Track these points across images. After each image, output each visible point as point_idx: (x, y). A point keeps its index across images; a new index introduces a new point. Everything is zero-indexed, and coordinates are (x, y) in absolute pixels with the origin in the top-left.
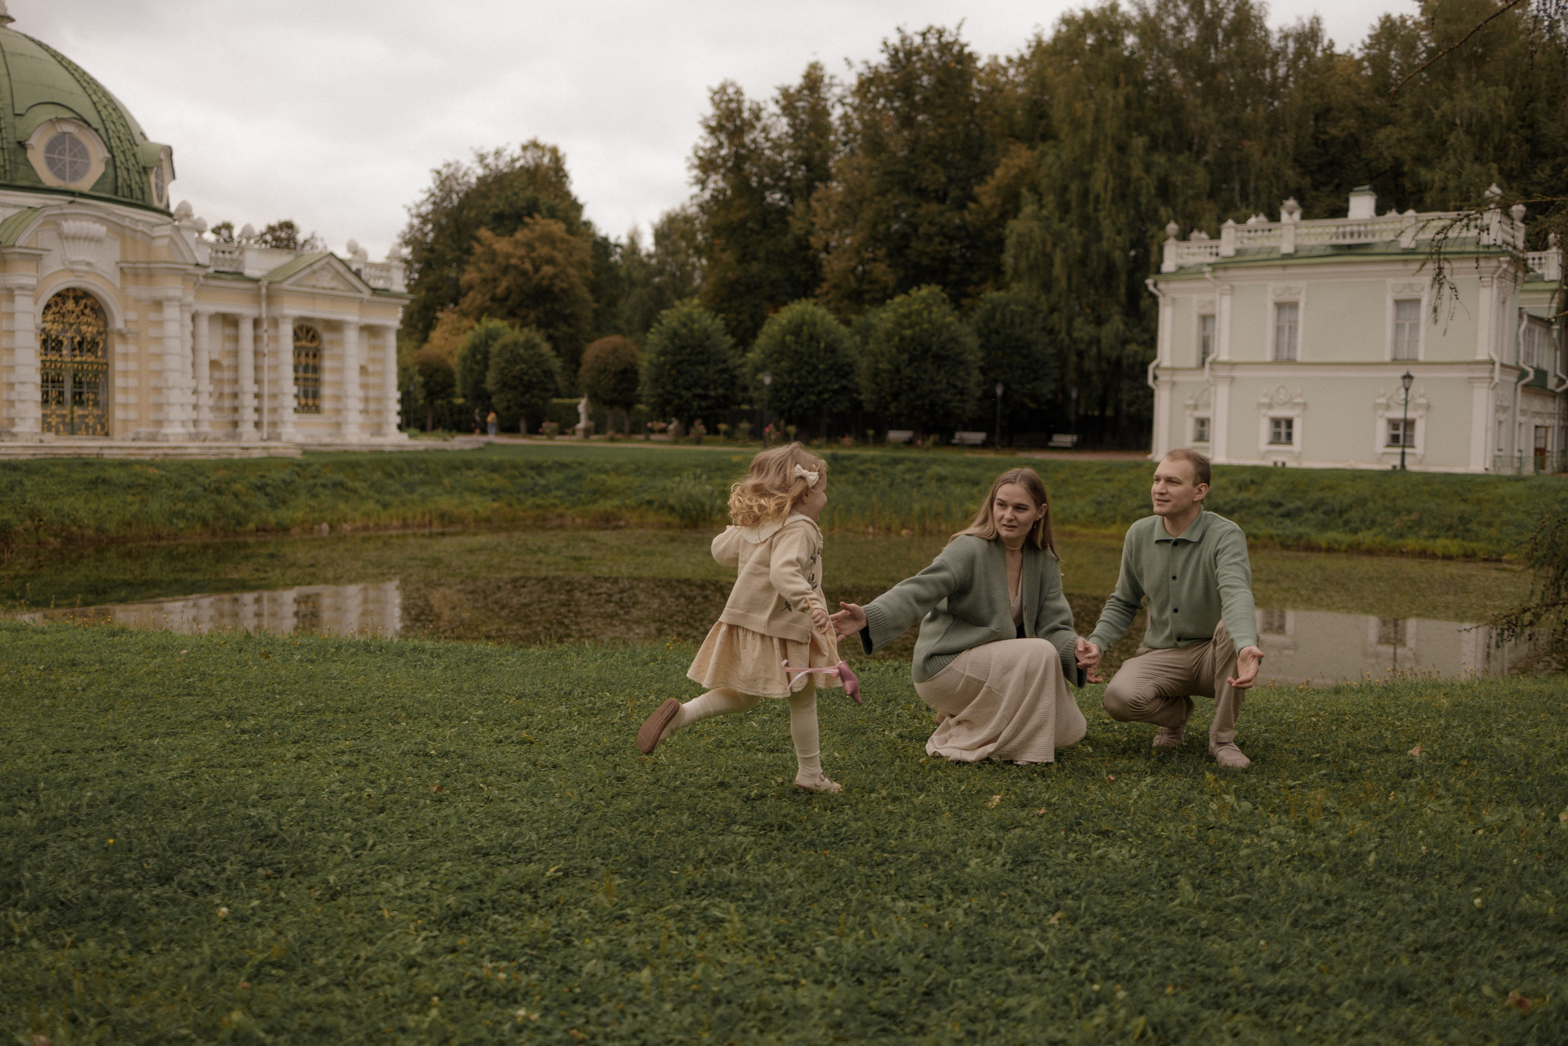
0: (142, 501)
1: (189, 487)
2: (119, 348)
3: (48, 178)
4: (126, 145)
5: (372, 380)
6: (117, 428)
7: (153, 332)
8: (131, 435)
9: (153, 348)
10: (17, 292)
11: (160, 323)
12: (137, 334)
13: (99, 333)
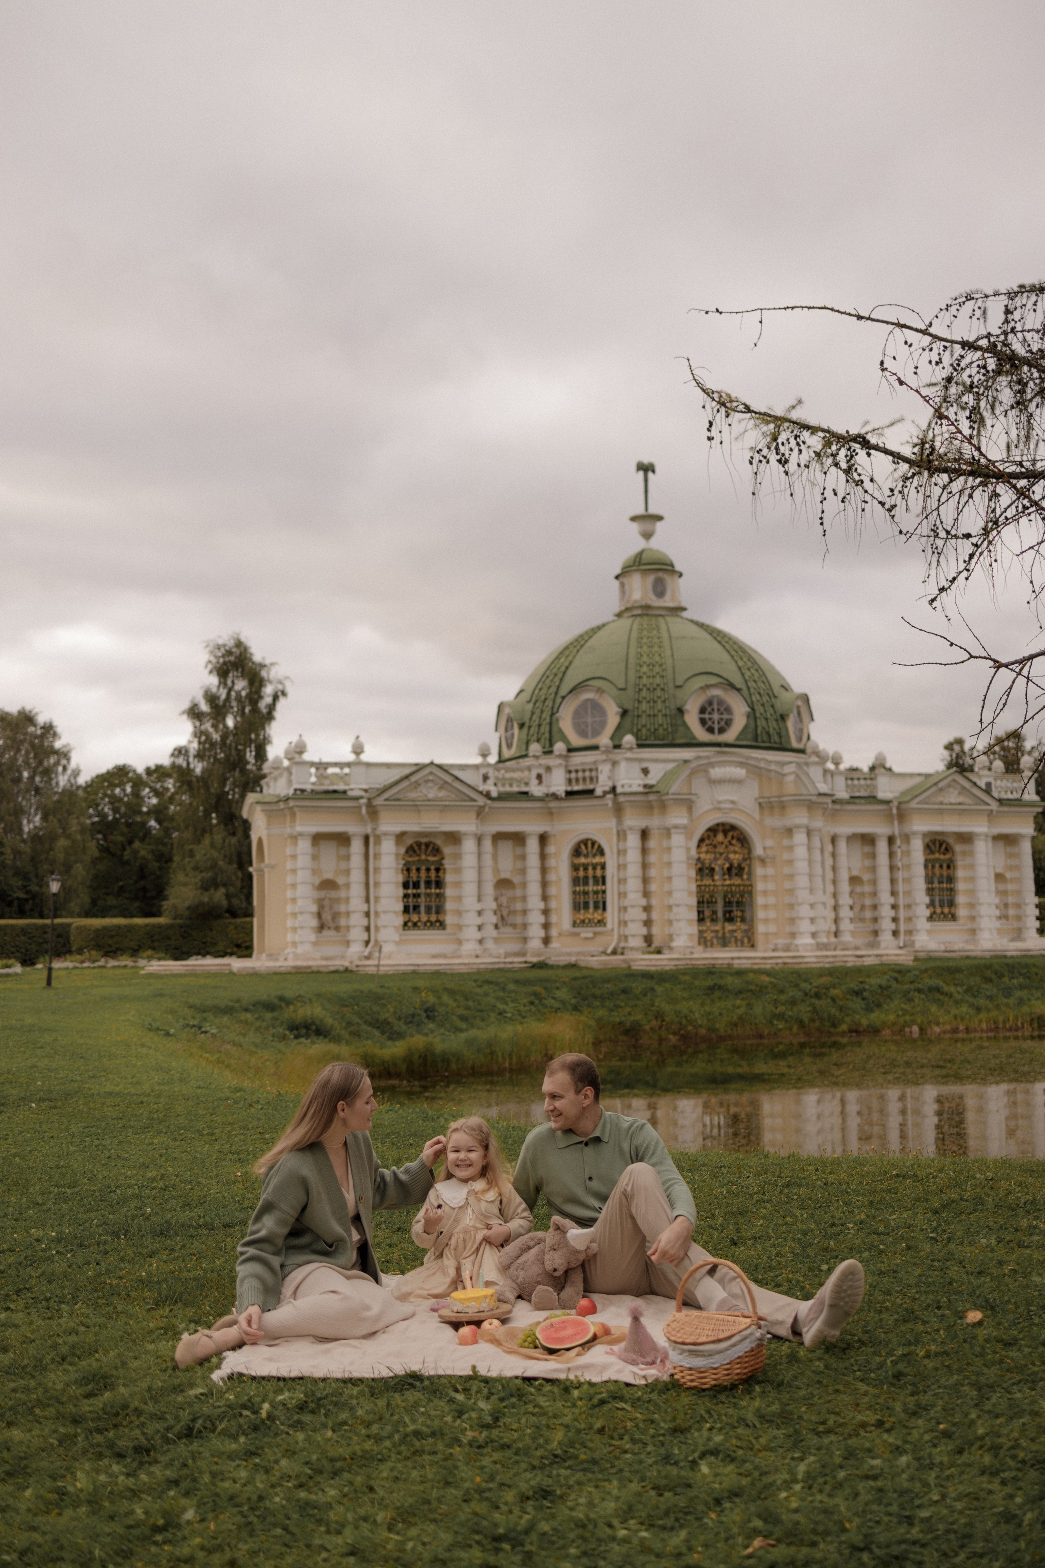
0: (748, 1004)
1: (792, 992)
2: (759, 871)
3: (701, 734)
4: (765, 698)
5: (1010, 887)
6: (760, 940)
7: (786, 856)
8: (772, 946)
9: (786, 870)
10: (673, 831)
11: (791, 848)
12: (774, 858)
13: (744, 859)
